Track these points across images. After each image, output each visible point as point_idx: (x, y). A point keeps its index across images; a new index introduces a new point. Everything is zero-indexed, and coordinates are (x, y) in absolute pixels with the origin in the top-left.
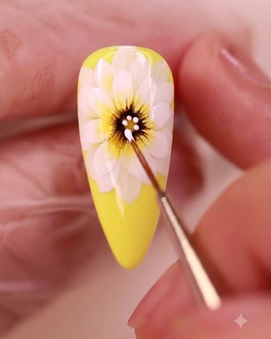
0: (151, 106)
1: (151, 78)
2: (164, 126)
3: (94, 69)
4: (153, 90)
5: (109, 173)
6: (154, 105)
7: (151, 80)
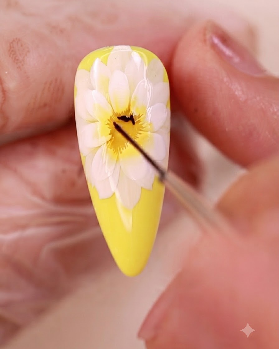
0: (147, 108)
1: (146, 79)
2: (161, 128)
3: (90, 72)
4: (149, 91)
5: (108, 178)
6: (150, 106)
7: (146, 81)
